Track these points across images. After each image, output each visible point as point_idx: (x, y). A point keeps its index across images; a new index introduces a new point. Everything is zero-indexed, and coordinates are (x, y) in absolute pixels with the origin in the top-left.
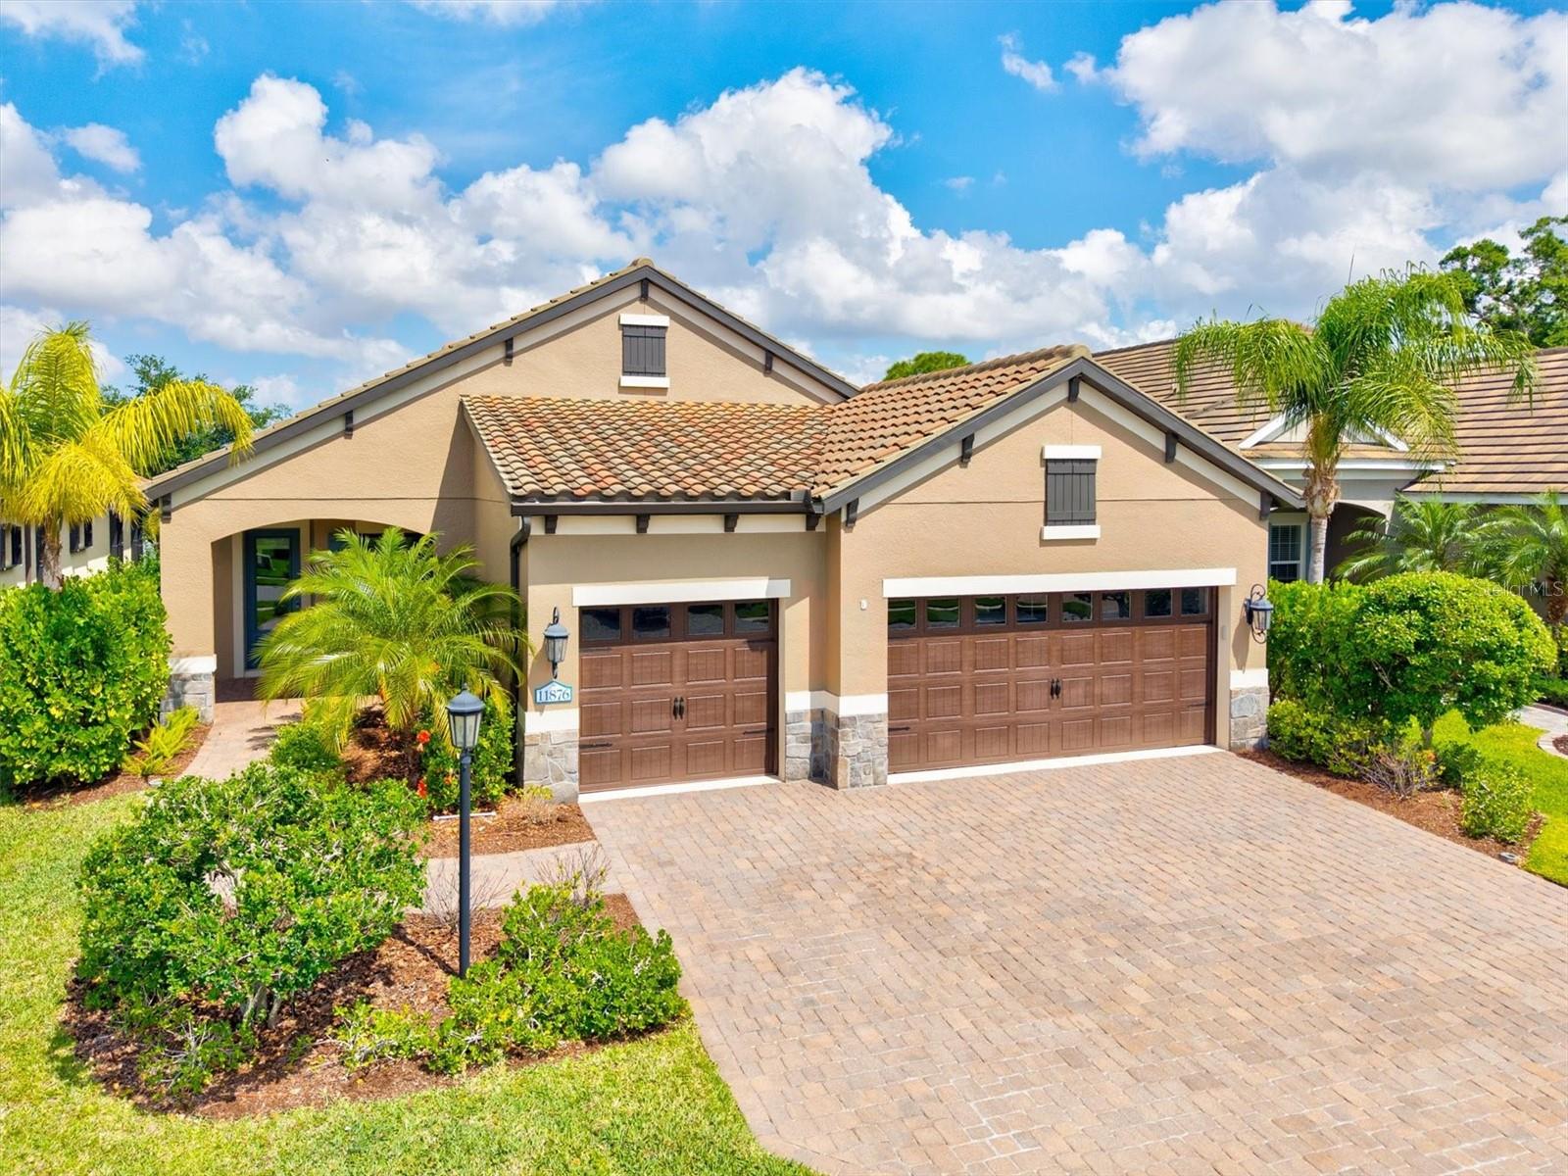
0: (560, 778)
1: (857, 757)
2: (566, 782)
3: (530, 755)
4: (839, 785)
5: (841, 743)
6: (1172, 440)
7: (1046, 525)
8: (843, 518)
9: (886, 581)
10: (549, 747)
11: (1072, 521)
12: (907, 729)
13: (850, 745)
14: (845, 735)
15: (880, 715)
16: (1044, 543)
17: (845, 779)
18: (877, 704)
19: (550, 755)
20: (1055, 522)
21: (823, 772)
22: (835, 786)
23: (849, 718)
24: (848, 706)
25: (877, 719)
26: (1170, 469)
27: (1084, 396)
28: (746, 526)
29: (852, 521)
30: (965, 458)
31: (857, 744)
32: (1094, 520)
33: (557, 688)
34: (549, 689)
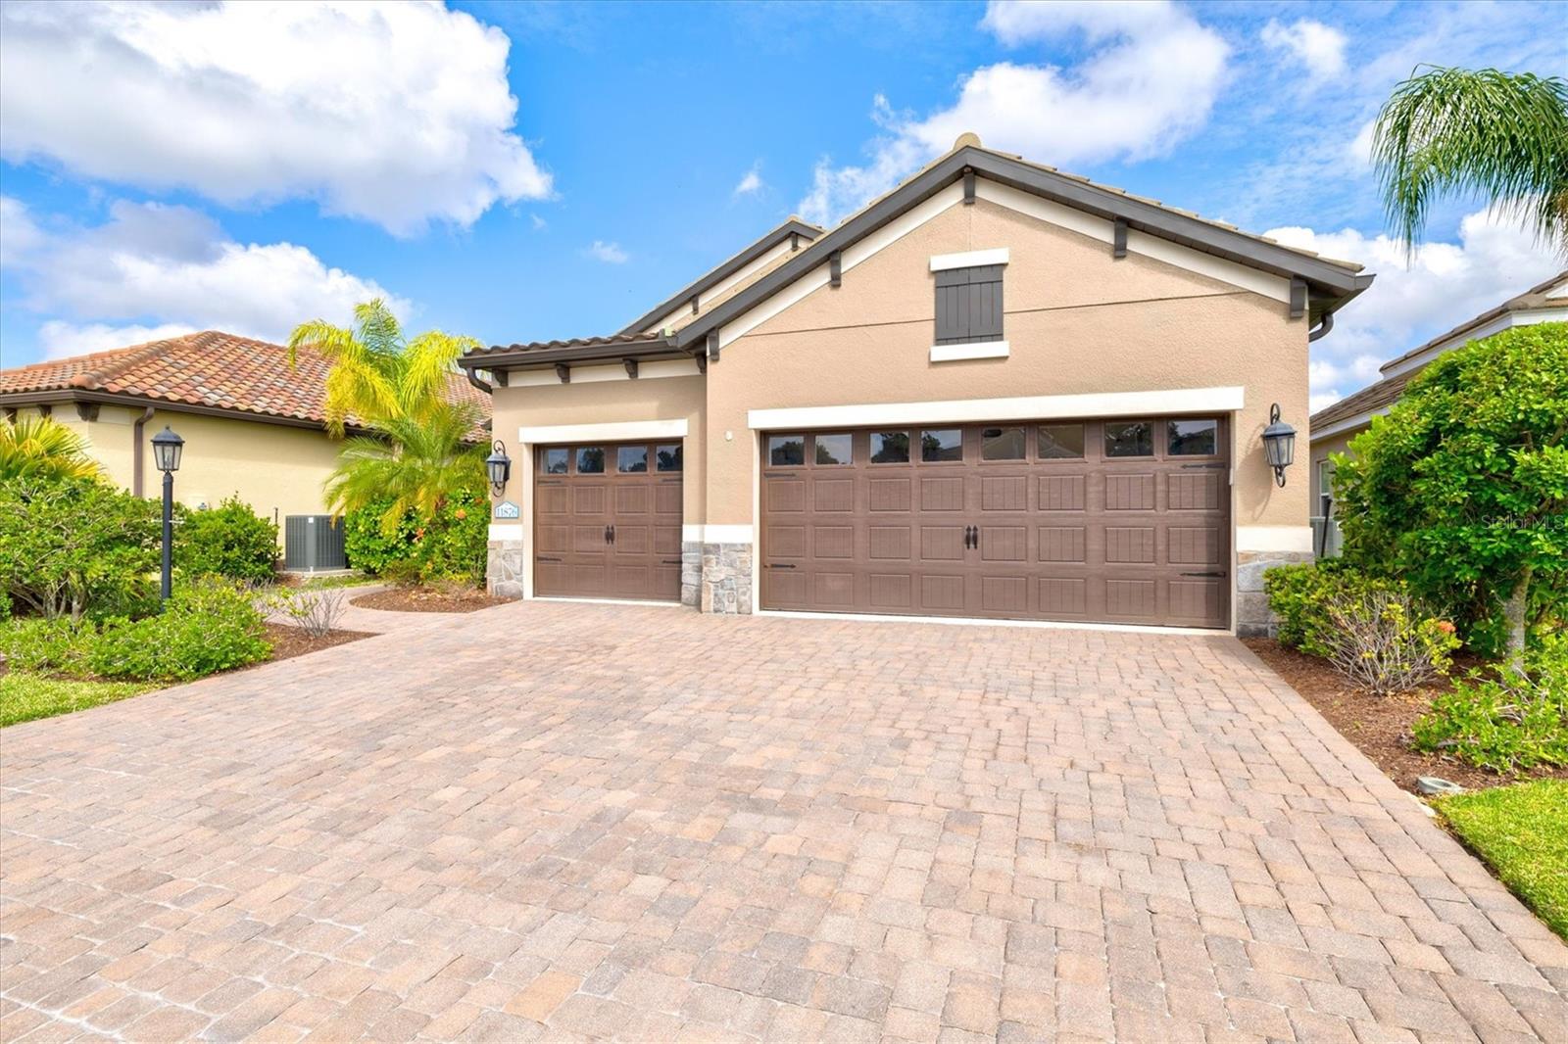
0: (509, 578)
1: (721, 584)
2: (513, 581)
3: (491, 555)
4: (702, 608)
5: (705, 569)
6: (1123, 226)
7: (937, 345)
8: (708, 353)
9: (750, 412)
10: (504, 553)
12: (793, 566)
13: (714, 572)
14: (708, 561)
15: (743, 545)
16: (934, 365)
17: (708, 603)
18: (748, 534)
19: (504, 558)
20: (950, 341)
22: (700, 610)
23: (715, 545)
25: (740, 548)
26: (1125, 265)
27: (983, 192)
28: (647, 372)
29: (716, 353)
30: (836, 282)
31: (720, 571)
32: (1002, 335)
33: (509, 506)
34: (504, 507)
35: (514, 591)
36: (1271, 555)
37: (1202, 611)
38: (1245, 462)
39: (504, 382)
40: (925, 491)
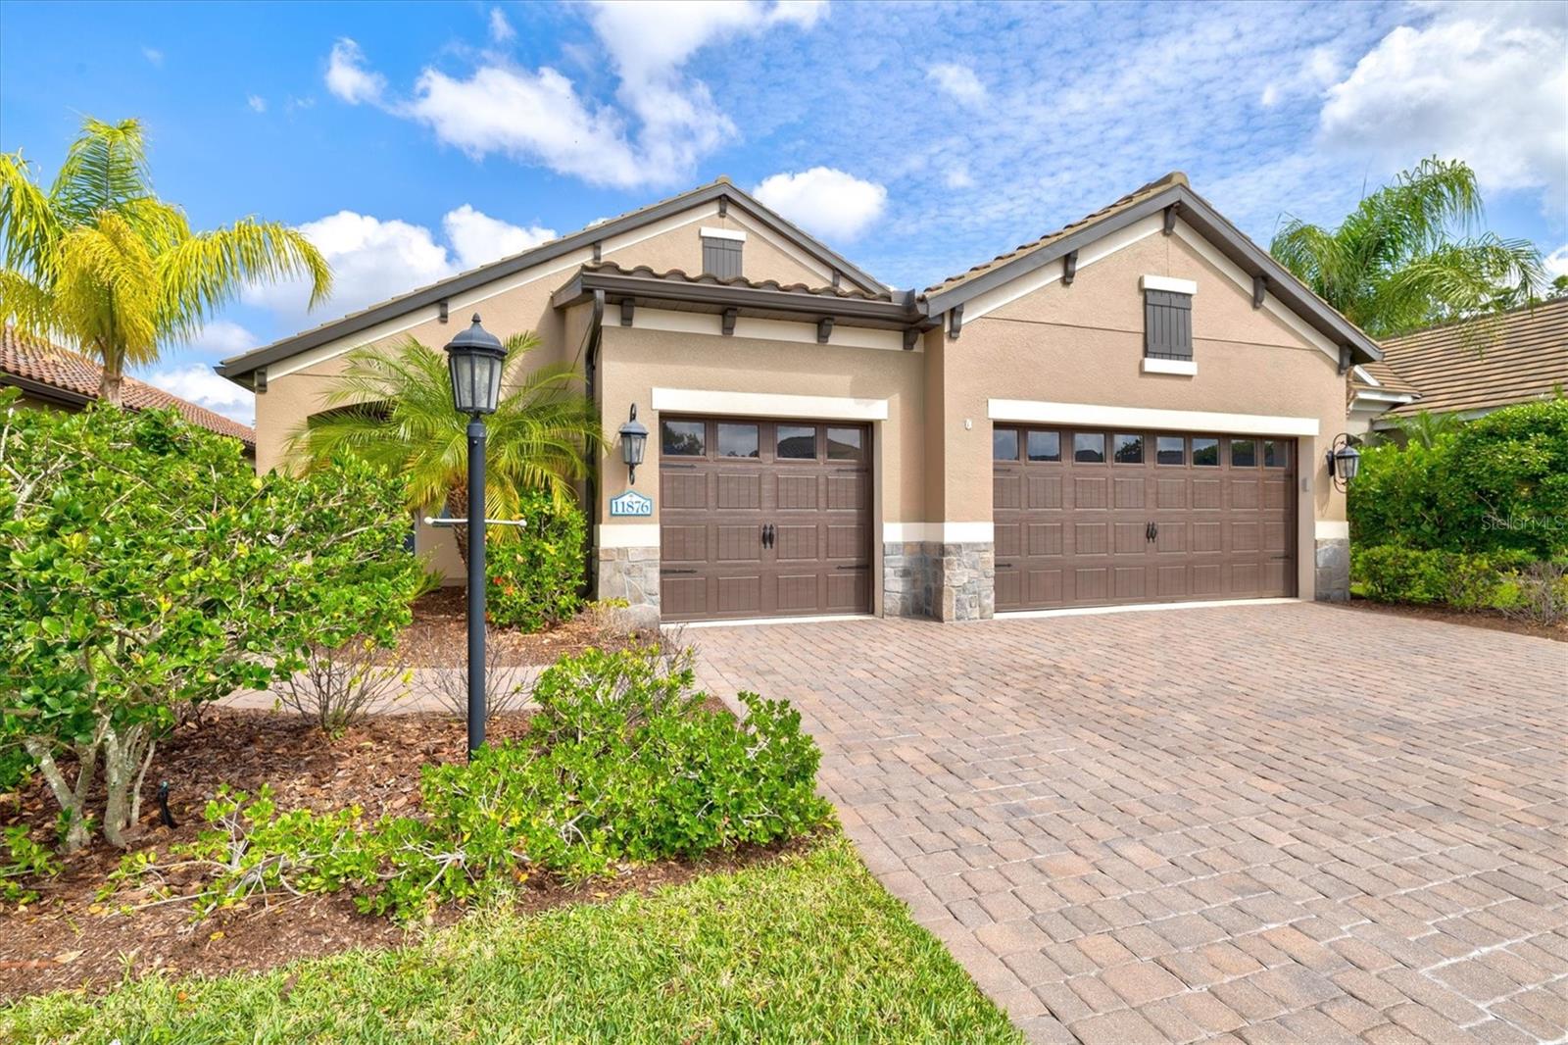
0: (639, 600)
1: (963, 589)
2: (645, 605)
3: (605, 572)
4: (945, 617)
5: (947, 572)
6: (1261, 280)
7: (1146, 356)
8: (947, 328)
9: (991, 402)
10: (627, 565)
11: (1170, 356)
12: (1009, 565)
13: (956, 576)
14: (950, 563)
15: (985, 544)
16: (1143, 373)
17: (951, 611)
18: (983, 532)
19: (628, 573)
20: (1155, 355)
21: (926, 605)
22: (939, 619)
23: (954, 545)
24: (953, 532)
25: (983, 547)
26: (1258, 314)
27: (1179, 230)
28: (840, 338)
29: (955, 331)
30: (1067, 279)
31: (963, 574)
32: (1191, 356)
33: (636, 498)
34: (626, 499)
35: (646, 620)
36: (1332, 541)
37: (1281, 584)
38: (1319, 474)
39: (627, 320)
40: (1118, 490)
